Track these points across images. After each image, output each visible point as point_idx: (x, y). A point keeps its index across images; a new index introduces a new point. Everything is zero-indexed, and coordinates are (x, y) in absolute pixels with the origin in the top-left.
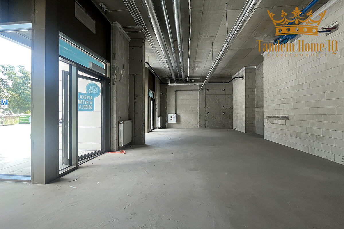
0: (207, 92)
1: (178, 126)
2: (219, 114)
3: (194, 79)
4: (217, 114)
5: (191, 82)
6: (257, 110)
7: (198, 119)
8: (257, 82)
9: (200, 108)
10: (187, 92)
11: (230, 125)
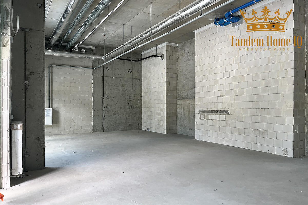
0: (106, 72)
1: (54, 130)
2: (124, 108)
3: (85, 49)
4: (121, 108)
5: (79, 52)
6: (179, 102)
7: (91, 116)
8: (180, 65)
9: (94, 98)
10: (72, 70)
11: (139, 124)
